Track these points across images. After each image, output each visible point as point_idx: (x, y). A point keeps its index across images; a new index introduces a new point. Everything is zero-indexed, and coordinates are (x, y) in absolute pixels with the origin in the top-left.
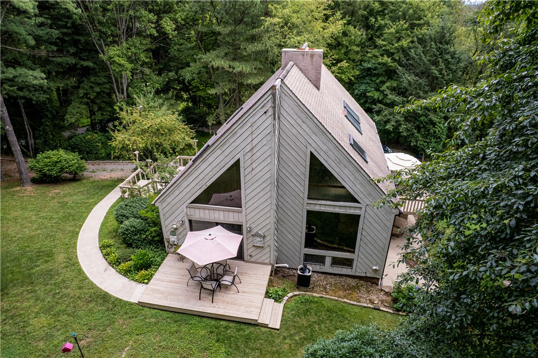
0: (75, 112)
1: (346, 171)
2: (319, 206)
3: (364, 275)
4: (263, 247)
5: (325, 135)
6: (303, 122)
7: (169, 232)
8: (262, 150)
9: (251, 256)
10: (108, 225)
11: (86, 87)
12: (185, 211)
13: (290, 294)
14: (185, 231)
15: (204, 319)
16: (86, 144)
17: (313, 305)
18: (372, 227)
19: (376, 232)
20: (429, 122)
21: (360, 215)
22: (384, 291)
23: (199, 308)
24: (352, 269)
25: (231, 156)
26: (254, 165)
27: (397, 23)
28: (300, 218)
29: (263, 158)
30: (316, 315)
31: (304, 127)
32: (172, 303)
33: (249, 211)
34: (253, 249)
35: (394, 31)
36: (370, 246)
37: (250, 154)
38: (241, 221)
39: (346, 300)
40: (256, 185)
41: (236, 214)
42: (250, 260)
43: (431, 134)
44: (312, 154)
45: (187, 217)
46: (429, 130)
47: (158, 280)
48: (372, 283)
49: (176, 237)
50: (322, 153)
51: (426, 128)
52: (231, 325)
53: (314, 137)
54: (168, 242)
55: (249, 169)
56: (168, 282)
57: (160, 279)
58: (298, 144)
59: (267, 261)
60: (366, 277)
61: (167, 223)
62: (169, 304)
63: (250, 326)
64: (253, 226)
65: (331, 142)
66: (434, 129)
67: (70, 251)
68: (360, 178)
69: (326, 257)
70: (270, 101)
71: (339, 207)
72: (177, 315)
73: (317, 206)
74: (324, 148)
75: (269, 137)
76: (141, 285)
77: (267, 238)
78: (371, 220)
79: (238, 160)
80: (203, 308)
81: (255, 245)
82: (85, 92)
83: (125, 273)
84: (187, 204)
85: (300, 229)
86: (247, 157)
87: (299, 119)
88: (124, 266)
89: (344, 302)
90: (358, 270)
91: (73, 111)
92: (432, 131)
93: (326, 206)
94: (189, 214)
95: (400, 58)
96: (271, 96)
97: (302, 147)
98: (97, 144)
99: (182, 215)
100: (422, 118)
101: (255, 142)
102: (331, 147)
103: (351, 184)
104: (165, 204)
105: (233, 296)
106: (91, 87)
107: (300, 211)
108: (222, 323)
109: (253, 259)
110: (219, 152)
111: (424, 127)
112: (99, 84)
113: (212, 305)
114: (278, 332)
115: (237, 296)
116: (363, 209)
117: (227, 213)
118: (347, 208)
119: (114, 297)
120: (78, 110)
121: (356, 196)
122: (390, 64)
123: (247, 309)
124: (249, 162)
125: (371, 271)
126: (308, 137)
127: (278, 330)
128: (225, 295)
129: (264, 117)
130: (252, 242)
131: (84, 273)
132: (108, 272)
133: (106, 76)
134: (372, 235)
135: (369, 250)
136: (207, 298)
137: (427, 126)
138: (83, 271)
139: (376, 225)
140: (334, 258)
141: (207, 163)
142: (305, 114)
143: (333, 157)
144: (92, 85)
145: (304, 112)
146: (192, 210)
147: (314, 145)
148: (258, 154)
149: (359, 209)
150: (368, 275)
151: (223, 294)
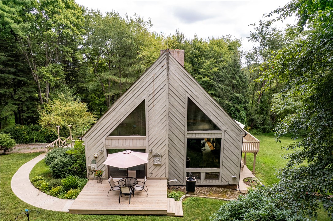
0: (9, 109)
1: (210, 109)
2: (195, 134)
3: (227, 184)
4: (160, 165)
5: (196, 85)
6: (183, 78)
7: (91, 161)
8: (160, 92)
9: (152, 174)
10: (37, 171)
11: (19, 93)
12: (104, 142)
13: (184, 196)
14: (103, 159)
15: (125, 217)
16: (15, 132)
17: (201, 202)
18: (229, 147)
19: (233, 150)
20: (236, 110)
21: (221, 139)
22: (242, 193)
23: (120, 208)
24: (219, 180)
25: (139, 98)
26: (155, 103)
27: (210, 60)
28: (183, 145)
29: (160, 97)
30: (205, 207)
31: (183, 81)
32: (97, 207)
33: (151, 137)
34: (154, 167)
35: (209, 64)
36: (229, 160)
37: (152, 96)
38: (145, 146)
39: (221, 198)
40: (156, 117)
41: (142, 141)
42: (151, 177)
43: (238, 117)
44: (188, 98)
45: (106, 147)
46: (236, 115)
47: (84, 195)
48: (233, 189)
49: (96, 164)
50: (195, 98)
51: (235, 114)
52: (146, 217)
53: (189, 87)
54: (90, 169)
55: (152, 106)
56: (92, 195)
57: (85, 194)
58: (180, 92)
59: (163, 176)
60: (229, 185)
61: (89, 154)
62: (95, 208)
63: (161, 217)
64: (153, 149)
65: (200, 90)
66: (239, 114)
67: (5, 187)
68: (219, 113)
69: (201, 173)
70: (165, 59)
71: (207, 134)
72: (102, 216)
73: (193, 134)
74: (196, 94)
75: (164, 83)
76: (69, 200)
77: (164, 158)
78: (228, 141)
79: (144, 100)
80: (123, 208)
81: (155, 163)
82: (19, 96)
83: (55, 194)
84: (106, 136)
85: (183, 154)
86: (150, 98)
87: (180, 76)
88: (54, 189)
89: (220, 199)
90: (223, 180)
91: (8, 108)
92: (238, 115)
93: (200, 134)
94: (107, 144)
95: (214, 78)
96: (166, 56)
97: (182, 94)
98: (24, 132)
99: (102, 146)
100: (232, 108)
101: (155, 87)
102: (200, 93)
103: (214, 117)
104: (89, 139)
105: (144, 198)
106: (24, 94)
107: (182, 140)
108: (139, 217)
109: (153, 176)
110: (131, 95)
111: (233, 113)
112: (29, 92)
113: (130, 205)
114: (183, 218)
115: (147, 198)
116: (223, 134)
117: (135, 141)
118: (213, 134)
119: (47, 210)
120: (12, 108)
121: (218, 125)
122: (209, 81)
123: (157, 205)
124: (151, 101)
125: (231, 180)
126: (186, 87)
127: (182, 217)
128: (138, 199)
129: (162, 70)
130: (153, 162)
131: (18, 198)
132: (40, 196)
133: (35, 88)
134: (230, 152)
135: (229, 164)
136: (125, 202)
137: (235, 113)
138: (17, 197)
139: (231, 145)
140: (207, 174)
141: (122, 104)
142: (184, 73)
143: (202, 100)
144: (24, 92)
145: (183, 72)
146: (110, 141)
147: (189, 92)
148: (158, 95)
149: (220, 134)
150: (230, 183)
151: (136, 198)
